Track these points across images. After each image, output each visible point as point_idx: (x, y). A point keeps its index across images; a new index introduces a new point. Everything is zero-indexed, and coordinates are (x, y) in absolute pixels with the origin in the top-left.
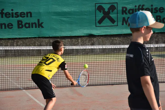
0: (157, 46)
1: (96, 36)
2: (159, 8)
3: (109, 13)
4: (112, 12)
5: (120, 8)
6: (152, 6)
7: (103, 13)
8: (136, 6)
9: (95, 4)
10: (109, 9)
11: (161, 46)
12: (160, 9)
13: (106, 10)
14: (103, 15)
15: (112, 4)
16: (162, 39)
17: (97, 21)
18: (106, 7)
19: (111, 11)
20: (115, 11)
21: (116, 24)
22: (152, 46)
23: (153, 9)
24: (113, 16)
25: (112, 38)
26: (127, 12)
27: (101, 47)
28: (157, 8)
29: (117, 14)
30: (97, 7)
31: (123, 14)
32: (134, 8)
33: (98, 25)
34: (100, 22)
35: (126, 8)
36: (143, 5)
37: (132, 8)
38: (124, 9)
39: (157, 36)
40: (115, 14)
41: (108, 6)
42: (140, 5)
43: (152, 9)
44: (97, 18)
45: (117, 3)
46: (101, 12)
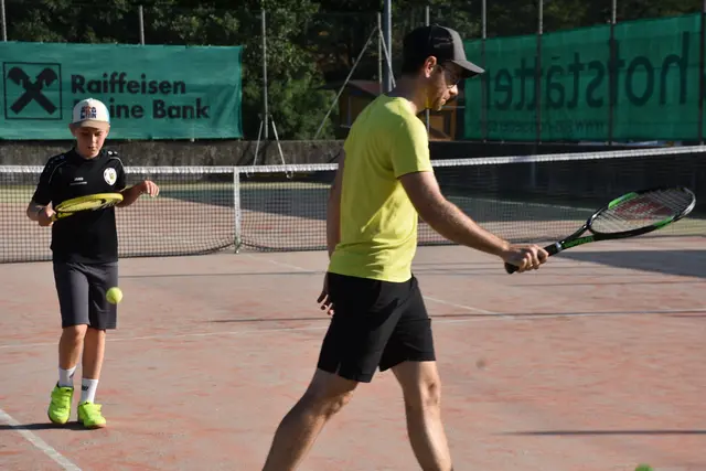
0: (154, 172)
1: (7, 141)
2: (159, 82)
3: (39, 86)
4: (48, 84)
5: (67, 78)
6: (143, 76)
7: (25, 86)
8: (105, 75)
9: (5, 63)
10: (40, 77)
11: (164, 172)
12: (162, 85)
13: (33, 80)
14: (23, 92)
15: (46, 67)
16: (168, 154)
17: (9, 106)
18: (33, 74)
19: (44, 83)
20: (55, 82)
21: (56, 114)
22: (144, 172)
23: (147, 85)
24: (50, 94)
25: (48, 149)
26: (85, 87)
27: (18, 169)
28: (155, 82)
29: (61, 90)
30: (7, 72)
31: (74, 91)
32: (102, 79)
33: (11, 114)
34: (18, 107)
35: (82, 79)
36: (123, 75)
37: (96, 80)
38: (78, 81)
39: (156, 148)
40: (55, 90)
41: (39, 70)
42: (115, 74)
43: (144, 84)
44: (8, 97)
45: (59, 65)
46: (18, 83)
